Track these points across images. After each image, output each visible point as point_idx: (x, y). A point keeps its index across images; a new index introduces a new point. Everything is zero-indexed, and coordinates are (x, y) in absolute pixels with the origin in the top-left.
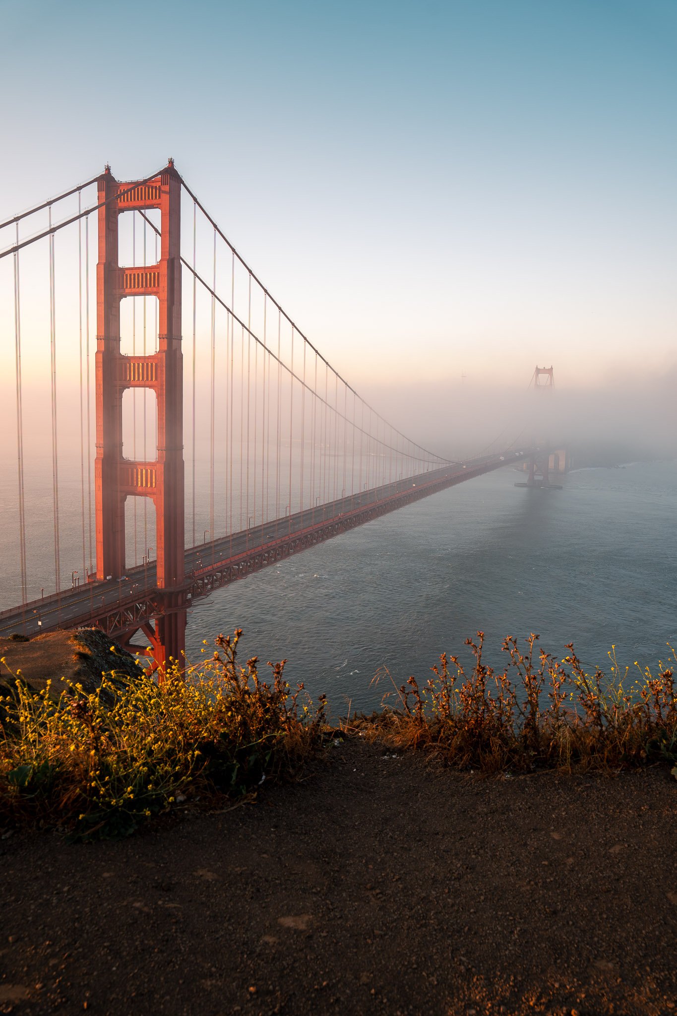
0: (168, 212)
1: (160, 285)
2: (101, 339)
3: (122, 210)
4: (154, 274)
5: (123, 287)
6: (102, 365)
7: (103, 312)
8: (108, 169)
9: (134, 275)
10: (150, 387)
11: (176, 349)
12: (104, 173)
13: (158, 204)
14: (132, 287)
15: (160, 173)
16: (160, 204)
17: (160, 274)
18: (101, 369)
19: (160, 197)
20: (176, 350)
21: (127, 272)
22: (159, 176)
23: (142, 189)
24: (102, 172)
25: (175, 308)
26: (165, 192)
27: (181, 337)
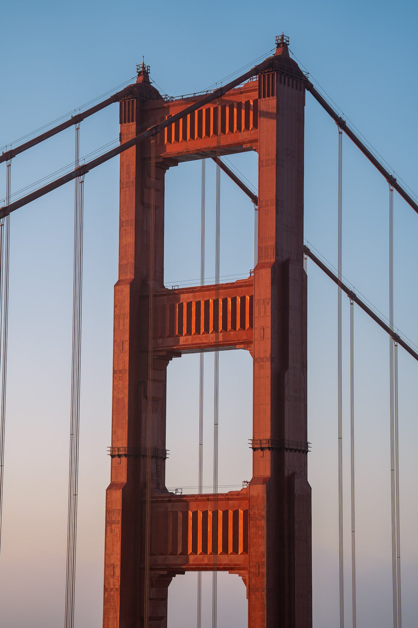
0: (274, 157)
1: (256, 324)
2: (119, 456)
3: (174, 162)
4: (243, 299)
5: (172, 334)
6: (120, 518)
7: (127, 392)
8: (144, 73)
9: (198, 304)
10: (231, 568)
11: (293, 474)
12: (134, 82)
13: (251, 142)
14: (193, 331)
15: (256, 71)
16: (256, 141)
17: (256, 298)
18: (117, 529)
19: (256, 125)
20: (292, 477)
21: (184, 298)
22: (255, 78)
23: (208, 111)
24: (132, 79)
25: (290, 376)
26: (268, 115)
27: (306, 444)
